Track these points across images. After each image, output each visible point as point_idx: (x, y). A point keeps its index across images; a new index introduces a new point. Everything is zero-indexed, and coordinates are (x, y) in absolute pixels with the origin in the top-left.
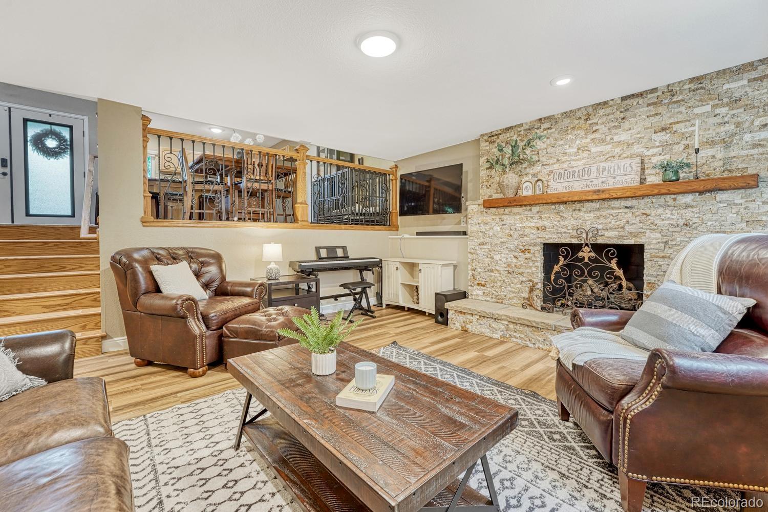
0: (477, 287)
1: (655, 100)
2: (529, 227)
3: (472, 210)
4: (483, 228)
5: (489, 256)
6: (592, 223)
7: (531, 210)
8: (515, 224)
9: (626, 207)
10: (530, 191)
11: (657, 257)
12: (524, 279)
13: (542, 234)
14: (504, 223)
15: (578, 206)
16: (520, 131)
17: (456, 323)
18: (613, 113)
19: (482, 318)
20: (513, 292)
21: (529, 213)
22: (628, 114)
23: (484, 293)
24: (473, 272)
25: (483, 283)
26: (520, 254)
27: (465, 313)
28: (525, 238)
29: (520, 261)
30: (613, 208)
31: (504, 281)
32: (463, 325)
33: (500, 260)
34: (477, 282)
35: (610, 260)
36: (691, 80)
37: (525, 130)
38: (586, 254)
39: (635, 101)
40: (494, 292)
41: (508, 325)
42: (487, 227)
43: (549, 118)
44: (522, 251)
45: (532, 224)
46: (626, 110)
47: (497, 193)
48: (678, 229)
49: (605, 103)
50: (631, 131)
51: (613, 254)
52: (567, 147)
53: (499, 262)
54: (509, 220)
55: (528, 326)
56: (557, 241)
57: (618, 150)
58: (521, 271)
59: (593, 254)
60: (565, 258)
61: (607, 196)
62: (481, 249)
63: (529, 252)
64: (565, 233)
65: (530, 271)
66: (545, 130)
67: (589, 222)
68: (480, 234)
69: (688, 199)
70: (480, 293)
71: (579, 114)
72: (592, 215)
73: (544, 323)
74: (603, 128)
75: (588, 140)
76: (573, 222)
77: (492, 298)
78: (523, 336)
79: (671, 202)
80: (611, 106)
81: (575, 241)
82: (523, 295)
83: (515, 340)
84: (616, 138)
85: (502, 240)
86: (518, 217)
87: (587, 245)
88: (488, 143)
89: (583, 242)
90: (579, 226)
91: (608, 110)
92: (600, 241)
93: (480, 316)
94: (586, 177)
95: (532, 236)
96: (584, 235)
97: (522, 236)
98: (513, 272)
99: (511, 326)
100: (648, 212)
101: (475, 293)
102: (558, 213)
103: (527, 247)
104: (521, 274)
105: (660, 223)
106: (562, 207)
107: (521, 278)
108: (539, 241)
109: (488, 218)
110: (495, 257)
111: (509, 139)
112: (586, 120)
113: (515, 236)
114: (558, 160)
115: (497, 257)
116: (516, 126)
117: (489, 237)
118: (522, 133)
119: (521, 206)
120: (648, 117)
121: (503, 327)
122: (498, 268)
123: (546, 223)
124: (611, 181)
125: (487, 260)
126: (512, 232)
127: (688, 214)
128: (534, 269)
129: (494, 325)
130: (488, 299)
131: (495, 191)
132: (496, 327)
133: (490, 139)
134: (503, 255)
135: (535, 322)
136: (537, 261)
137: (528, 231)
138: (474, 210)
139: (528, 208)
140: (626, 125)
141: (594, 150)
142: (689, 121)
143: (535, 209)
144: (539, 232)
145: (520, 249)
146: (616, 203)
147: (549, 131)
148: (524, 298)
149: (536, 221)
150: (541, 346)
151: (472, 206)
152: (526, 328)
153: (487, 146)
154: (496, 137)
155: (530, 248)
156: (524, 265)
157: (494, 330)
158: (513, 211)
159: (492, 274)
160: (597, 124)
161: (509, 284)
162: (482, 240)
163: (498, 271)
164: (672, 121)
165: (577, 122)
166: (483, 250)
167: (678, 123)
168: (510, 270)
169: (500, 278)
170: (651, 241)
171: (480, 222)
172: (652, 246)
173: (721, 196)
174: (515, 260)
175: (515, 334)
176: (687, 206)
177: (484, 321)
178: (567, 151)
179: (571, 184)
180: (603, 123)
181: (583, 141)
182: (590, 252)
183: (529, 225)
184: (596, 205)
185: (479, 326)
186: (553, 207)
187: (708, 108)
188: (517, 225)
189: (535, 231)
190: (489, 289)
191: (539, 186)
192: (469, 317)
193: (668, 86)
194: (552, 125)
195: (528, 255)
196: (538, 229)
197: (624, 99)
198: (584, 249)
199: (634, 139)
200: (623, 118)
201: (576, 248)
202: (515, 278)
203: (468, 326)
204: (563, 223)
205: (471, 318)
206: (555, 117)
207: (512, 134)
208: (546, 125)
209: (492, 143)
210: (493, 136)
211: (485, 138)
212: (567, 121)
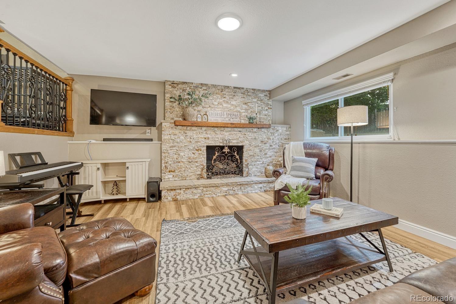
0: (168, 173)
1: (243, 92)
2: (200, 137)
3: (165, 126)
4: (173, 137)
5: (177, 154)
6: (228, 137)
7: (202, 129)
8: (193, 136)
9: (239, 131)
10: (200, 119)
11: (248, 150)
12: (198, 165)
13: (207, 141)
14: (187, 135)
15: (222, 129)
16: (191, 87)
17: (168, 197)
18: (231, 92)
19: (187, 189)
20: (192, 172)
21: (201, 130)
22: (236, 94)
23: (173, 176)
24: (166, 164)
25: (173, 170)
26: (196, 152)
27: (175, 190)
28: (199, 143)
29: (195, 155)
30: (235, 131)
31: (186, 167)
32: (174, 197)
33: (184, 155)
34: (168, 170)
35: (234, 152)
36: (253, 89)
37: (193, 86)
38: (226, 150)
39: (238, 90)
40: (180, 174)
41: (203, 189)
42: (176, 137)
43: (206, 85)
44: (197, 150)
45: (202, 136)
46: (235, 93)
47: (177, 117)
48: (253, 140)
49: (228, 87)
50: (236, 101)
51: (235, 150)
52: (214, 101)
53: (184, 157)
54: (189, 133)
55: (213, 187)
56: (214, 145)
57: (232, 108)
58: (196, 160)
59: (229, 150)
60: (218, 152)
61: (235, 126)
62: (171, 149)
63: (201, 151)
64: (217, 141)
65: (201, 160)
66: (204, 90)
67: (227, 136)
68: (171, 141)
69: (255, 130)
70: (171, 176)
71: (219, 88)
72: (228, 133)
73: (221, 183)
74: (228, 97)
75: (222, 101)
76: (221, 136)
77: (179, 178)
78: (211, 193)
79: (251, 131)
80: (230, 89)
81: (221, 145)
82: (198, 173)
83: (207, 196)
84: (232, 103)
85: (186, 144)
86: (195, 132)
87: (226, 146)
88: (171, 87)
89: (224, 145)
90: (223, 138)
91: (229, 90)
92: (231, 144)
93: (186, 189)
94: (223, 117)
95: (202, 142)
96: (225, 142)
97: (197, 142)
98: (192, 161)
99: (205, 189)
100: (245, 133)
101: (167, 177)
102: (214, 131)
103: (199, 148)
104: (196, 162)
105: (249, 138)
106: (216, 129)
107: (197, 164)
108: (206, 145)
109: (177, 132)
110: (181, 154)
111: (185, 88)
112: (222, 91)
113: (193, 142)
114: (210, 106)
115: (182, 154)
116: (189, 83)
117: (177, 143)
118: (192, 87)
119: (197, 126)
120: (241, 97)
121: (200, 191)
122: (183, 160)
123: (209, 136)
124: (232, 120)
125: (175, 156)
126: (191, 140)
127: (255, 134)
128: (203, 159)
129: (195, 191)
130: (176, 179)
131: (176, 116)
132: (196, 192)
133: (172, 85)
134: (186, 153)
135: (217, 184)
136: (205, 155)
137: (200, 140)
138: (167, 126)
139: (200, 128)
140: (235, 98)
141: (224, 105)
142: (252, 103)
143: (204, 129)
144: (206, 140)
145: (196, 149)
146: (236, 129)
148: (198, 175)
149: (204, 135)
150: (219, 194)
151: (165, 123)
152: (212, 188)
153: (170, 88)
154: (176, 85)
155: (201, 148)
156: (198, 157)
157: (195, 194)
158: (192, 129)
159: (179, 164)
160: (225, 94)
161: (190, 169)
162: (172, 145)
163: (182, 162)
164: (248, 101)
165: (218, 91)
166: (173, 151)
167: (249, 102)
168: (190, 160)
169: (184, 166)
170: (246, 144)
171: (171, 133)
172: (247, 146)
173: (263, 130)
174: (193, 155)
175: (207, 193)
176: (255, 132)
177: (188, 191)
178: (214, 103)
179: (217, 118)
180: (228, 95)
181: (220, 100)
182: (228, 149)
183: (201, 136)
184: (229, 129)
185: (185, 195)
186: (212, 128)
187: (256, 100)
188: (194, 136)
189: (203, 140)
190: (177, 173)
191: (205, 117)
192: (178, 191)
193: (247, 89)
194: (207, 89)
195: (200, 152)
196: (205, 138)
197: (235, 88)
198: (225, 148)
199: (238, 105)
200: (234, 96)
201: (222, 148)
202: (193, 164)
203: (177, 197)
204: (216, 136)
205: (180, 191)
206: (209, 85)
207: (186, 86)
208: (204, 88)
209: (173, 87)
210: (174, 84)
211: (169, 83)
212: (214, 89)
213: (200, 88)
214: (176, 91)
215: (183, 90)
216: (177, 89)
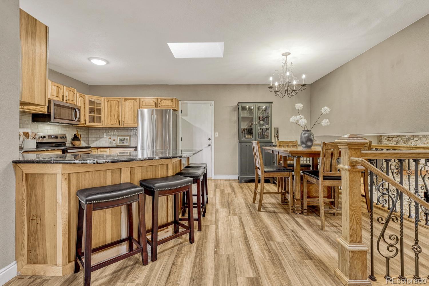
16: (404, 139)
37: (406, 139)
45: (421, 183)
66: (415, 141)
88: (387, 140)
108: (423, 191)
111: (399, 141)
116: (402, 136)
118: (405, 140)
133: (388, 139)
147: (418, 142)
153: (386, 142)
154: (391, 139)
194: (418, 140)
206: (420, 136)
207: (400, 139)
208: (416, 139)
209: (389, 141)
210: (389, 138)
211: (385, 138)
212: (425, 139)
213: (412, 140)
214: (392, 144)
215: (397, 143)
216: (392, 142)
